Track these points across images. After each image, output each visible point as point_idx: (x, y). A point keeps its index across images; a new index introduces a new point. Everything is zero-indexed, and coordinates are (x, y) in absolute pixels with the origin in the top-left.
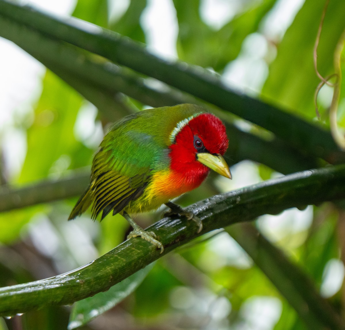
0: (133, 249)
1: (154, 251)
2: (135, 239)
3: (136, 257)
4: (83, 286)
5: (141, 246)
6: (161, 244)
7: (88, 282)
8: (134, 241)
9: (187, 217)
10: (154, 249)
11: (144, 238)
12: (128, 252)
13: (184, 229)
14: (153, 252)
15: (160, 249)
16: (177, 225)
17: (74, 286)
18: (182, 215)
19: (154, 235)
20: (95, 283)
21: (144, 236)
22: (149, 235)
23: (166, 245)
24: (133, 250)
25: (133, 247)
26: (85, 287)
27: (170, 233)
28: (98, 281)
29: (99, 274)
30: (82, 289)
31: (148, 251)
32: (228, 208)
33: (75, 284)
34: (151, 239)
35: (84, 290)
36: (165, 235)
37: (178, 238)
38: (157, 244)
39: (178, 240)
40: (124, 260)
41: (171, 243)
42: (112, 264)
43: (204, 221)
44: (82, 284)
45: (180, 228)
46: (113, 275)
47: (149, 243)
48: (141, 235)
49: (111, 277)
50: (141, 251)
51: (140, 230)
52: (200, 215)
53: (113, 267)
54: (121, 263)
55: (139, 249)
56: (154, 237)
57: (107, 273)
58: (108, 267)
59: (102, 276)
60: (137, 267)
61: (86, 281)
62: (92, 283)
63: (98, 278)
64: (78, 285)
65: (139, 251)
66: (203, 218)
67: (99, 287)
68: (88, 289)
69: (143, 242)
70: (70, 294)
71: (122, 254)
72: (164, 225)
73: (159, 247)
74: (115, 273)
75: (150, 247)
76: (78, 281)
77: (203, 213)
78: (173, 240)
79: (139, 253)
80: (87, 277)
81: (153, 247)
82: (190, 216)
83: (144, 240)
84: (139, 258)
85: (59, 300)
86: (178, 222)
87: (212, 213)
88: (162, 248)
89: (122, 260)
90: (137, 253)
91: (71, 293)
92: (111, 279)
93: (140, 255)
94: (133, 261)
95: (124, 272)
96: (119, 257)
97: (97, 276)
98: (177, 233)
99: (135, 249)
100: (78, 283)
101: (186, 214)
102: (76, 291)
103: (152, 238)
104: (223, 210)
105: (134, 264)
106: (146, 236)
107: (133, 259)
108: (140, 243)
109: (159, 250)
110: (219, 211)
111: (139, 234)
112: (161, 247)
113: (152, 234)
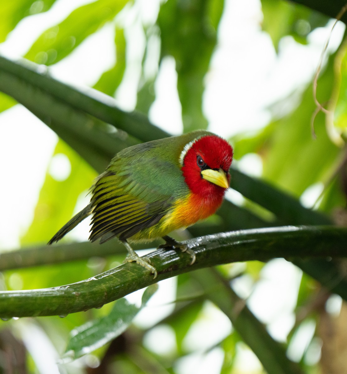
0: (128, 271)
1: (148, 275)
2: (131, 264)
3: (130, 279)
4: (79, 298)
5: (135, 270)
6: (155, 270)
7: (83, 296)
8: (129, 265)
9: (181, 249)
10: (148, 273)
11: (139, 263)
12: (123, 273)
13: (178, 260)
14: (147, 277)
15: (154, 274)
16: (171, 256)
17: (69, 297)
18: (176, 247)
19: (148, 260)
20: (89, 297)
21: (139, 261)
22: (144, 260)
23: (159, 272)
24: (128, 273)
25: (128, 270)
26: (80, 299)
27: (164, 261)
28: (93, 295)
29: (94, 289)
30: (77, 301)
31: (143, 275)
32: (220, 246)
33: (71, 295)
34: (145, 264)
35: (78, 302)
36: (159, 263)
37: (171, 267)
38: (152, 269)
39: (171, 269)
40: (119, 280)
41: (164, 270)
42: (107, 282)
43: (197, 255)
44: (77, 296)
45: (173, 258)
46: (107, 292)
47: (144, 268)
48: (136, 260)
49: (106, 294)
50: (136, 274)
51: (135, 256)
52: (194, 249)
53: (107, 285)
54: (115, 283)
55: (133, 272)
56: (148, 262)
57: (102, 290)
58: (103, 285)
59: (97, 291)
60: (130, 288)
61: (81, 294)
62: (87, 297)
63: (93, 293)
64: (73, 297)
65: (134, 274)
66: (196, 252)
67: (93, 302)
68: (83, 302)
69: (138, 266)
70: (65, 305)
71: (117, 275)
72: (159, 254)
73: (153, 272)
74: (109, 291)
75: (144, 271)
76: (75, 293)
77: (196, 248)
78: (166, 269)
79: (133, 276)
80: (82, 291)
81: (147, 272)
82: (184, 249)
83: (139, 265)
84: (133, 280)
85: (54, 308)
86: (172, 253)
87: (205, 249)
88: (156, 273)
89: (117, 280)
90: (131, 276)
91: (66, 303)
92: (106, 296)
93: (134, 278)
94: (127, 282)
95: (118, 291)
96: (114, 277)
97: (92, 290)
98: (171, 262)
99: (130, 271)
100: (74, 295)
101: (180, 247)
102: (71, 302)
103: (147, 264)
104: (216, 247)
105: (128, 284)
106: (141, 262)
107: (127, 280)
108: (135, 268)
109: (153, 276)
110: (212, 248)
111: (135, 260)
112: (154, 272)
113: (147, 259)
